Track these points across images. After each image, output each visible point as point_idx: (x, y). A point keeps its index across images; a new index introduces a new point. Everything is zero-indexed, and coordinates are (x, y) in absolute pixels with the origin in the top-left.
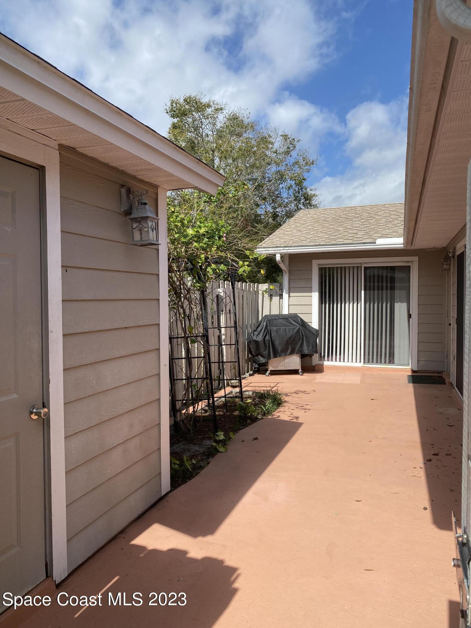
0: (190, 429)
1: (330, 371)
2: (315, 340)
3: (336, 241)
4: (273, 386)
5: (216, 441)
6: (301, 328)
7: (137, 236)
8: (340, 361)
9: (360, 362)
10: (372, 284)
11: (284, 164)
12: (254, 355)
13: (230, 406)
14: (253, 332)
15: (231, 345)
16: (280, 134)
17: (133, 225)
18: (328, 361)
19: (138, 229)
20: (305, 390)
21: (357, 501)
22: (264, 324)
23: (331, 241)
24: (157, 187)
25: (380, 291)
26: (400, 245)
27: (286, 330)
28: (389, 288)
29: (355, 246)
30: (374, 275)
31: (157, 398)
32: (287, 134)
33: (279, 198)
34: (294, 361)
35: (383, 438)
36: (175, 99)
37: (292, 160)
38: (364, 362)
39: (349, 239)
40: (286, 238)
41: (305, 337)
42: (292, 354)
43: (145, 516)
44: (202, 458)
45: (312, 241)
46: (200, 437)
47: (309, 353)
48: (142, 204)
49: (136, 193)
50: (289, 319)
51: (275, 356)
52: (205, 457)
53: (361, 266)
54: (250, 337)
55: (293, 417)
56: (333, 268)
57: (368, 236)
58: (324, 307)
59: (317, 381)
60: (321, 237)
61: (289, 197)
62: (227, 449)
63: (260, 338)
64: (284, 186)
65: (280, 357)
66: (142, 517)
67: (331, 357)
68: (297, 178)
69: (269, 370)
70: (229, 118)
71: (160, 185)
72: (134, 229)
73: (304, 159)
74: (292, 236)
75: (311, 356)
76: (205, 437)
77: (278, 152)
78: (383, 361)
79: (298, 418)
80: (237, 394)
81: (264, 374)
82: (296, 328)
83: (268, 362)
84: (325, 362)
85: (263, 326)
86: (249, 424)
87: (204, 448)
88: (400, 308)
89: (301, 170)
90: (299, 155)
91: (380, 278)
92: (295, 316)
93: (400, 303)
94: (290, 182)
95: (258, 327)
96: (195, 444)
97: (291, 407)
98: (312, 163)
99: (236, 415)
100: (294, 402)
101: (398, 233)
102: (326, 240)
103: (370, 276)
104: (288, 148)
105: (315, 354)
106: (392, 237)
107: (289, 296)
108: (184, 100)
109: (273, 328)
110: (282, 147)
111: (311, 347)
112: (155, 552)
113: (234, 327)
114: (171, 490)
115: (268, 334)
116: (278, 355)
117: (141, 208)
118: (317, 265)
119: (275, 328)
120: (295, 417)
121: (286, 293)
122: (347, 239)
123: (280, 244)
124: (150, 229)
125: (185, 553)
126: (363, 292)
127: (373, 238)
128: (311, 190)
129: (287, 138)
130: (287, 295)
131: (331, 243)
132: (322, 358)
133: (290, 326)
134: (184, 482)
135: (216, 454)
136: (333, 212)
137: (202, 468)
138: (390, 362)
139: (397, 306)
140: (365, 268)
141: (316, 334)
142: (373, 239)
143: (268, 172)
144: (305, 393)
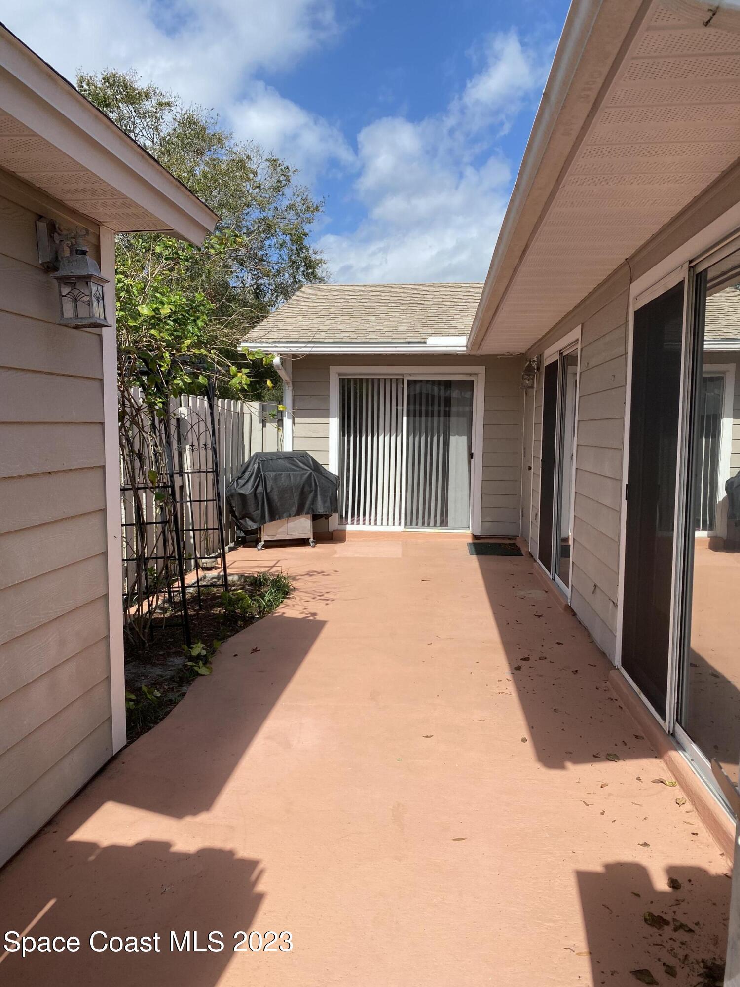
0: (144, 641)
1: (356, 539)
2: (334, 493)
3: (367, 337)
4: (272, 565)
5: (191, 658)
6: (313, 473)
7: (69, 312)
8: (370, 524)
9: (400, 524)
10: (418, 408)
11: (272, 207)
12: (238, 517)
13: (205, 601)
14: (237, 480)
15: (200, 501)
16: (266, 157)
17: (63, 289)
18: (352, 524)
19: (71, 297)
20: (323, 570)
21: (427, 737)
22: (254, 467)
23: (359, 337)
24: (98, 225)
25: (430, 418)
26: (461, 348)
27: (290, 477)
28: (442, 413)
29: (396, 347)
30: (421, 394)
31: (104, 594)
32: (277, 158)
33: (265, 263)
34: (302, 526)
35: (448, 638)
36: (86, 76)
37: (286, 203)
38: (405, 524)
39: (386, 335)
40: (288, 328)
41: (320, 487)
42: (298, 515)
43: (87, 791)
44: (171, 687)
45: (330, 335)
46: (161, 653)
47: (326, 512)
48: (79, 252)
49: (65, 232)
50: (294, 458)
51: (272, 518)
52: (175, 685)
53: (403, 379)
54: (232, 488)
55: (307, 614)
56: (361, 380)
57: (414, 333)
58: (348, 441)
59: (337, 555)
60: (342, 330)
61: (280, 261)
62: (212, 668)
63: (247, 490)
64: (272, 244)
65: (280, 519)
66: (83, 794)
67: (357, 517)
68: (293, 232)
69: (263, 540)
70: (181, 121)
71: (104, 222)
72: (65, 296)
73: (304, 201)
74: (298, 326)
75: (327, 517)
76: (170, 653)
77: (262, 187)
78: (432, 523)
79: (316, 615)
80: (214, 580)
81: (255, 546)
82: (305, 474)
83: (260, 528)
84: (347, 525)
85: (253, 470)
86: (241, 627)
87: (171, 670)
88: (458, 444)
89: (299, 219)
90: (296, 194)
91: (430, 399)
92: (303, 454)
93: (457, 436)
94: (281, 238)
95: (244, 472)
96: (154, 665)
97: (304, 598)
98: (317, 209)
99: (216, 614)
100: (308, 590)
101: (457, 330)
102: (350, 335)
103: (415, 396)
104: (279, 181)
105: (333, 514)
106: (450, 334)
107: (294, 423)
108: (104, 79)
109: (270, 473)
110: (269, 179)
111: (328, 504)
112: (115, 850)
113: (213, 472)
114: (127, 743)
115: (261, 483)
116: (277, 517)
117: (77, 260)
118: (337, 375)
119: (273, 474)
120: (310, 613)
121: (288, 418)
122: (383, 335)
123: (279, 337)
124: (94, 300)
125: (166, 845)
126: (405, 418)
127: (422, 335)
128: (315, 253)
129: (276, 165)
130: (290, 421)
131: (360, 341)
132: (344, 519)
133: (297, 471)
134: (146, 729)
135: (193, 680)
136: (356, 291)
137: (173, 703)
138: (441, 524)
139: (453, 440)
140: (408, 381)
141: (334, 483)
142: (422, 337)
143: (246, 217)
144: (324, 575)
